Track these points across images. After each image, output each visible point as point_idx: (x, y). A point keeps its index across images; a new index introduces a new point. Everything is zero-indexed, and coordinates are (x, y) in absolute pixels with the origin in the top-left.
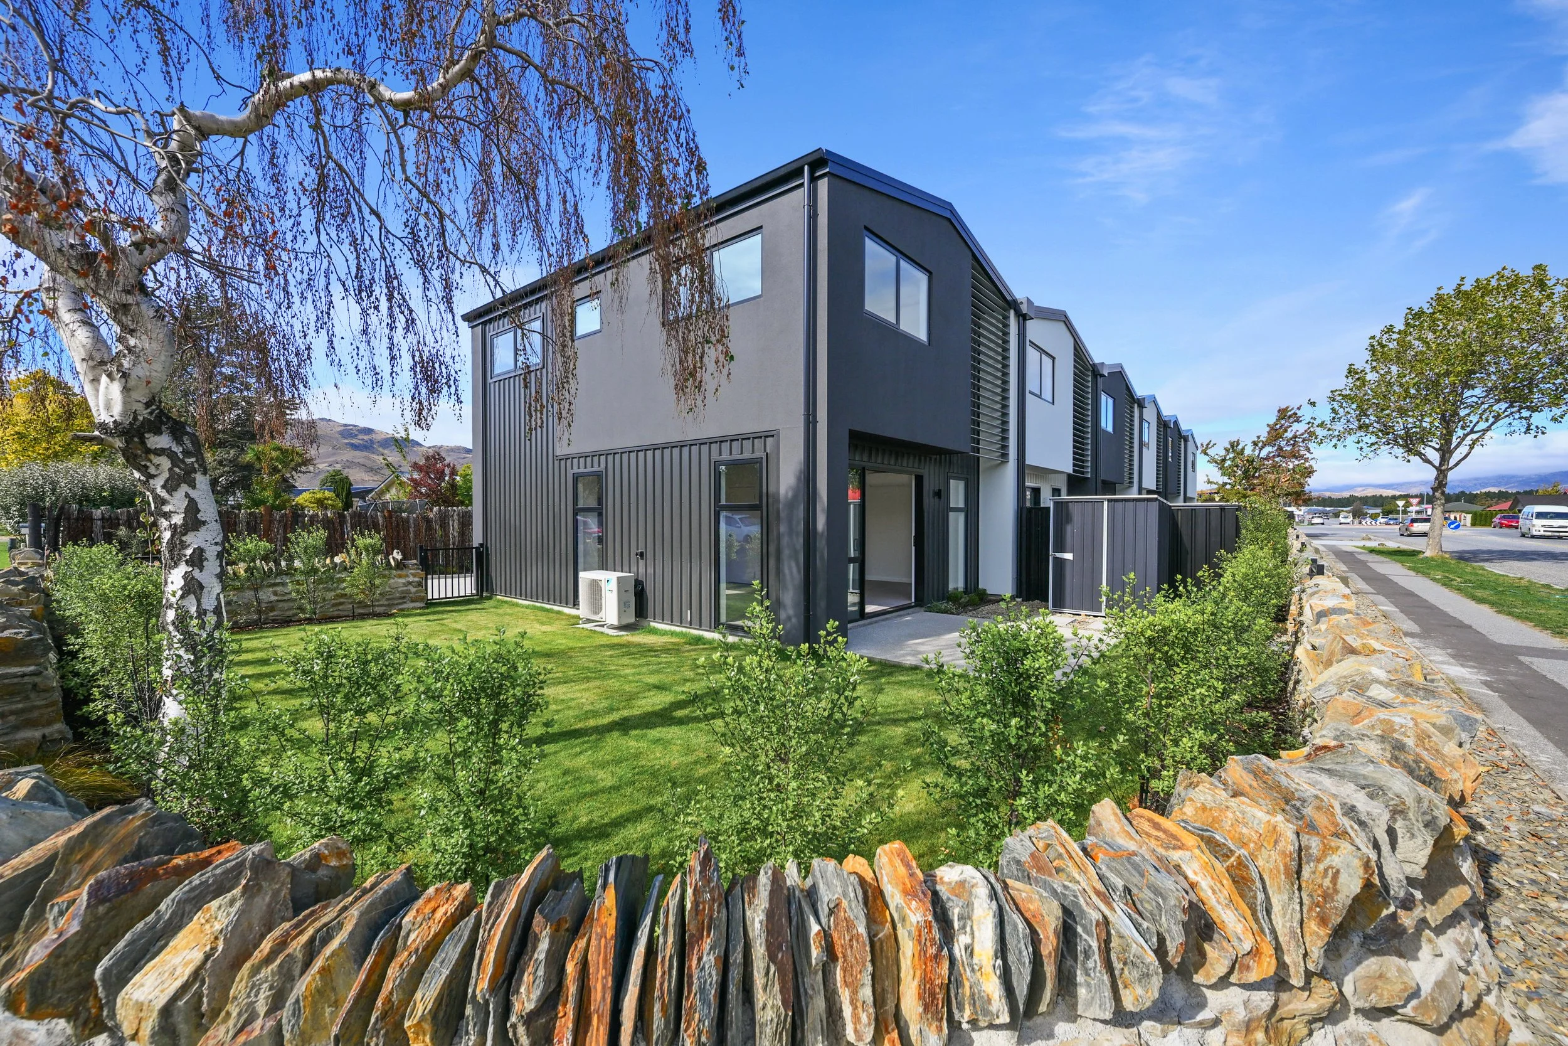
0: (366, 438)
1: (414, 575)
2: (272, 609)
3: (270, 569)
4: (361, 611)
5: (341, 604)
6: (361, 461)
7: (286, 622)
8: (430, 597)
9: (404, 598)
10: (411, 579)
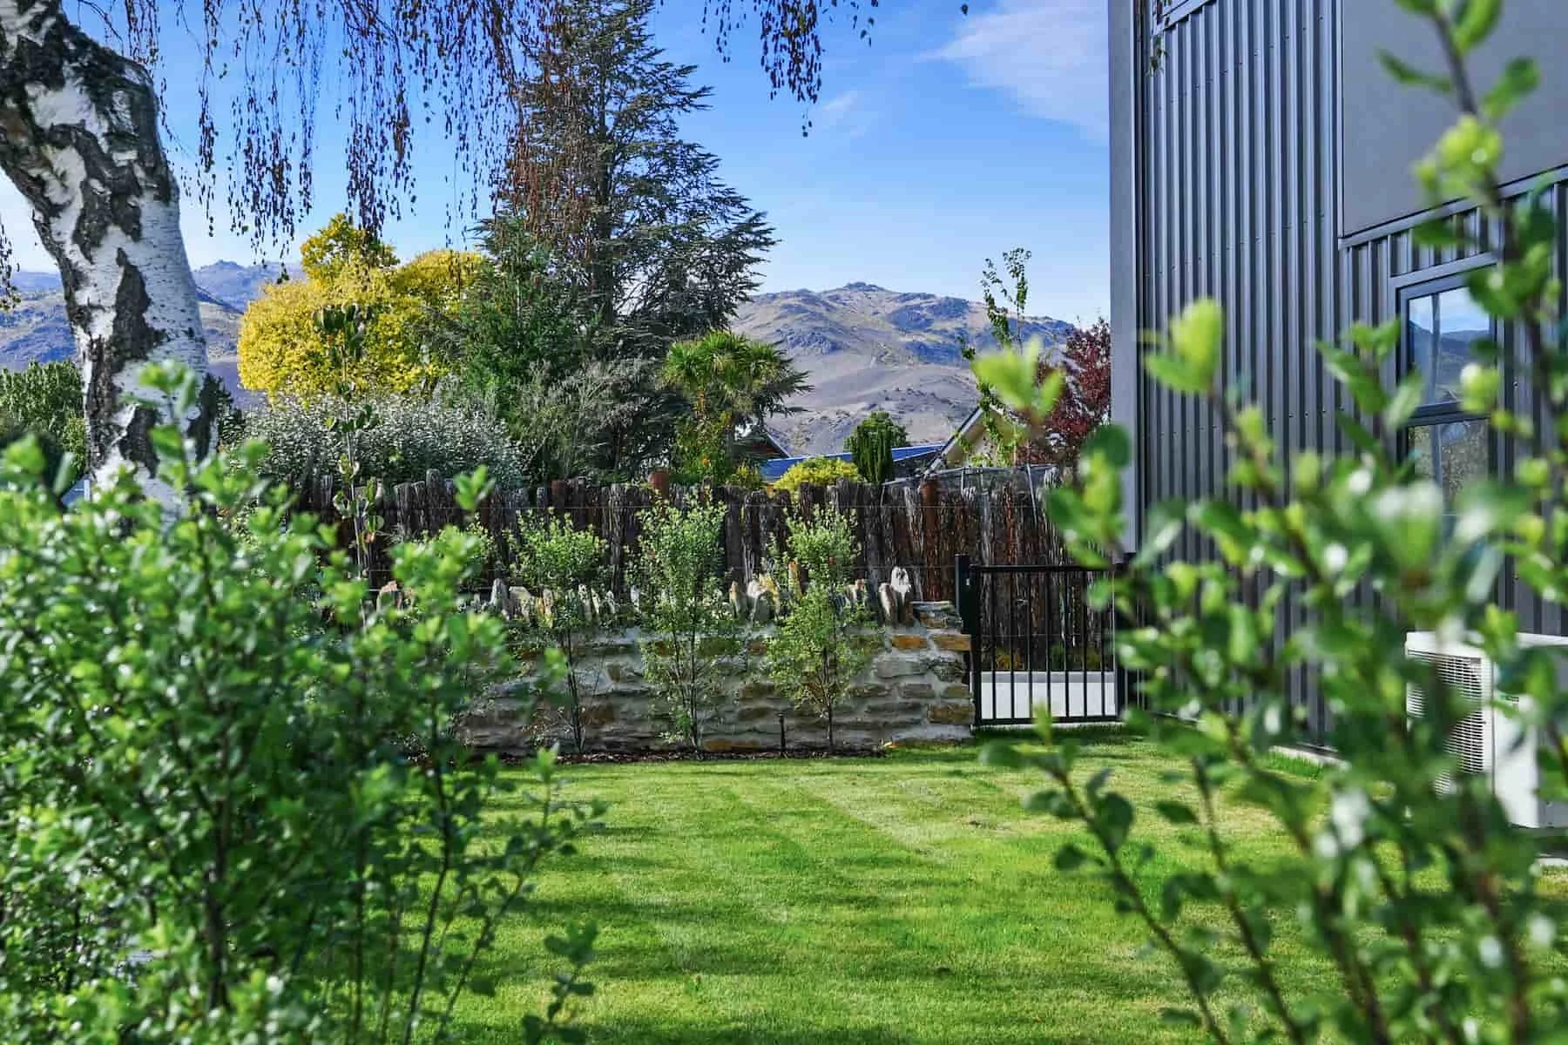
0: (950, 326)
1: (942, 644)
2: (608, 714)
3: (605, 609)
4: (806, 738)
5: (762, 713)
6: (941, 389)
7: (636, 751)
8: (986, 714)
9: (915, 708)
10: (933, 653)
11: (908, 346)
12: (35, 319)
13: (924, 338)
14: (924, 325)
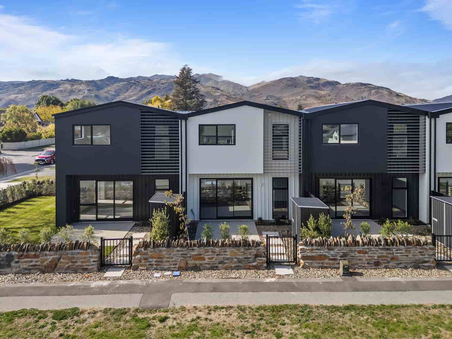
11: (309, 86)
12: (167, 84)
13: (312, 85)
14: (312, 82)
